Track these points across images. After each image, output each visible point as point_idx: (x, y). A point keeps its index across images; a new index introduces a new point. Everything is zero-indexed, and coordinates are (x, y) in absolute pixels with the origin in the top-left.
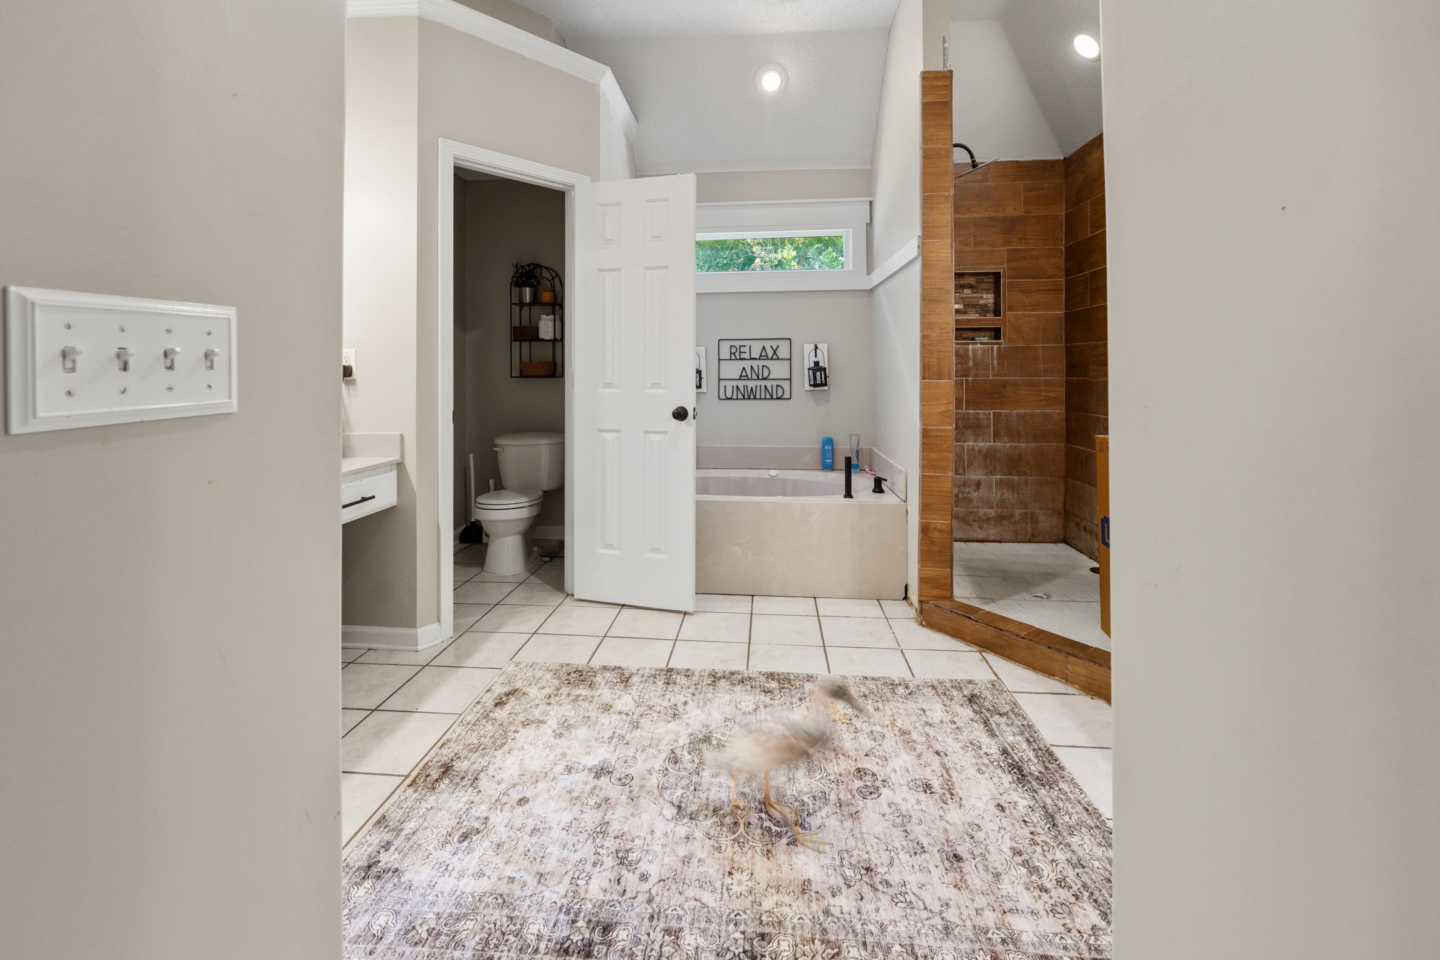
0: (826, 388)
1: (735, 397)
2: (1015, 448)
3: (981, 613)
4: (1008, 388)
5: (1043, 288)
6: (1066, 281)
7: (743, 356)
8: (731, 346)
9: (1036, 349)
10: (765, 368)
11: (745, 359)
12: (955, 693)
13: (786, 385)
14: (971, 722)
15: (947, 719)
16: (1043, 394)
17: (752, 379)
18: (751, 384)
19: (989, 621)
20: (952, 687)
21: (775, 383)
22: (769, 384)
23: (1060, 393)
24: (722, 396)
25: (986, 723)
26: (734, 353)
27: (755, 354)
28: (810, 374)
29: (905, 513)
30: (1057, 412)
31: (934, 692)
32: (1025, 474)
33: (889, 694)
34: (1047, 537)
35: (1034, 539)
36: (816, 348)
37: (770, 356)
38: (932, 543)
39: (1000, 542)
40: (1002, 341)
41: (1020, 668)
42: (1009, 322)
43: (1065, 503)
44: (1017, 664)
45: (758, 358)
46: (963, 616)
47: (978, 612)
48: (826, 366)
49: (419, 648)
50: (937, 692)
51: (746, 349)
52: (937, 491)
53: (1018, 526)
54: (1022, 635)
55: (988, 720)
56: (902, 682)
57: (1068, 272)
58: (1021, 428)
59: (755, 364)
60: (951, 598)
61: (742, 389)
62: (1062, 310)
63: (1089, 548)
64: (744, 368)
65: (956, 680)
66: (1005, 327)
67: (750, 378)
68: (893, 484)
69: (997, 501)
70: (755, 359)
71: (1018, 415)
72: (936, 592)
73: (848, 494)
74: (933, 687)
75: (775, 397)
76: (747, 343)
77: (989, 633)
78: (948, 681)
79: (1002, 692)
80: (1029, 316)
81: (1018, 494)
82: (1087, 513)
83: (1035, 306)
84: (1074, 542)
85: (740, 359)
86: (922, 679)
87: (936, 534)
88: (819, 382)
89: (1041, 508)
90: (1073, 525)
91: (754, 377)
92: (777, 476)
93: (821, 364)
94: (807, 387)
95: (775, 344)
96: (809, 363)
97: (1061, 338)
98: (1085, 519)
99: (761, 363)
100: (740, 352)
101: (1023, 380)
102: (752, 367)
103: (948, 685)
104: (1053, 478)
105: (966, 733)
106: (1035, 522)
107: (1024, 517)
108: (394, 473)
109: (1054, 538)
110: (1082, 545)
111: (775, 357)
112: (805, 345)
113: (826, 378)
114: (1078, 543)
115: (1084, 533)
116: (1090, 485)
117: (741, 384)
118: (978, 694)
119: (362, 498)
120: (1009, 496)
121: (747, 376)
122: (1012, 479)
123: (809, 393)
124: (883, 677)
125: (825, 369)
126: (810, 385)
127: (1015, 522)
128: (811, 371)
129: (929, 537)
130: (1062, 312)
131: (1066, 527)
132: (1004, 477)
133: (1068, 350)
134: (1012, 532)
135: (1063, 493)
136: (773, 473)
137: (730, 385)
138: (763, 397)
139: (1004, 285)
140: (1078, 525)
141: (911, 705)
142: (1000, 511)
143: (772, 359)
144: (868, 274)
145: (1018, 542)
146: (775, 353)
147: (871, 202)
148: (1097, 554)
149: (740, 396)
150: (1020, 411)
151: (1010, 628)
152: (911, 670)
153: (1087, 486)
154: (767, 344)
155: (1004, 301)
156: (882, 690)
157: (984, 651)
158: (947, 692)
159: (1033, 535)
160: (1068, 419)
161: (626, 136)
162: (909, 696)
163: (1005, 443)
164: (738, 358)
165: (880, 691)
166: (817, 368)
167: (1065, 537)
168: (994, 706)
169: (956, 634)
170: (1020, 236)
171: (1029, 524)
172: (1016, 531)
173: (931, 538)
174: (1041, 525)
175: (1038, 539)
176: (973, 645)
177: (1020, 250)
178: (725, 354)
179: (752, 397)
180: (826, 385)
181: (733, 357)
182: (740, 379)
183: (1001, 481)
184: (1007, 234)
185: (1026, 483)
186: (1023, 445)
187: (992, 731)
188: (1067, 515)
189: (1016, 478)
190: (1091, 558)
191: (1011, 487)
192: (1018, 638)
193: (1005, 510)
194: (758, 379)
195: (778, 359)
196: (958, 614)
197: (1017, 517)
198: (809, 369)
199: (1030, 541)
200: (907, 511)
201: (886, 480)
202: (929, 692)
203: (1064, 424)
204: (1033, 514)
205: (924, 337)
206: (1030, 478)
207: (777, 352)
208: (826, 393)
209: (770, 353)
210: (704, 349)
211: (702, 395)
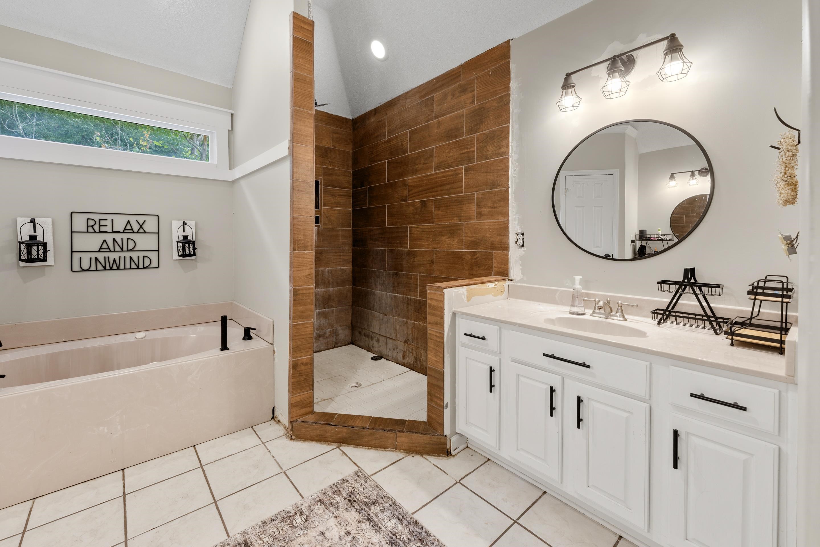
0: (193, 257)
1: (93, 267)
2: (327, 291)
3: (336, 417)
4: (323, 255)
5: (342, 194)
6: (353, 191)
7: (103, 229)
8: (88, 219)
9: (338, 230)
10: (129, 241)
11: (106, 232)
12: (338, 498)
13: (153, 256)
14: (359, 525)
15: (343, 534)
16: (341, 257)
17: (114, 251)
18: (112, 256)
19: (344, 423)
20: (334, 493)
21: (141, 255)
22: (134, 255)
23: (349, 257)
24: (76, 267)
25: (369, 519)
26: (92, 226)
27: (119, 226)
28: (179, 246)
29: (272, 353)
30: (348, 268)
31: (323, 506)
32: (332, 307)
33: (290, 532)
34: (343, 342)
35: (337, 346)
36: (184, 224)
37: (136, 230)
38: (300, 375)
39: (319, 351)
40: (320, 225)
41: (366, 450)
42: (324, 213)
43: (352, 320)
44: (364, 447)
45: (122, 231)
46: (325, 424)
47: (334, 417)
48: (194, 239)
50: (325, 506)
51: (109, 223)
52: (303, 335)
53: (328, 340)
54: (367, 427)
55: (369, 515)
56: (297, 510)
57: (354, 186)
58: (330, 279)
59: (118, 237)
60: (313, 412)
61: (102, 261)
62: (350, 208)
63: (367, 345)
64: (104, 241)
65: (334, 485)
66: (321, 217)
67: (112, 249)
68: (260, 331)
69: (317, 326)
70: (119, 232)
71: (329, 271)
72: (303, 411)
73: (224, 347)
74: (320, 501)
75: (141, 266)
76: (109, 217)
77: (343, 431)
78: (329, 488)
79: (366, 478)
80: (334, 210)
81: (328, 319)
82: (366, 325)
83: (338, 204)
84: (358, 343)
85: (100, 232)
86: (310, 498)
87: (303, 367)
88: (187, 252)
89: (340, 326)
90: (357, 333)
91: (117, 248)
92: (145, 337)
93: (190, 238)
94: (175, 257)
95: (141, 219)
96: (177, 235)
97: (350, 224)
98: (365, 329)
99: (125, 236)
100: (100, 226)
101: (332, 249)
102: (114, 240)
103: (330, 493)
104: (346, 307)
105: (361, 539)
106: (337, 335)
107: (331, 333)
109: (347, 342)
110: (363, 344)
111: (141, 231)
112: (173, 221)
113: (194, 249)
114: (360, 343)
115: (364, 337)
116: (368, 309)
117: (101, 256)
118: (353, 490)
120: (324, 322)
121: (109, 248)
122: (325, 311)
123: (177, 262)
124: (279, 513)
125: (193, 242)
126: (179, 255)
127: (327, 338)
128: (180, 244)
129: (298, 371)
130: (350, 209)
131: (352, 334)
132: (321, 310)
133: (355, 232)
134: (325, 344)
135: (351, 315)
136: (140, 335)
137: (86, 257)
138: (128, 266)
139: (321, 190)
140: (360, 333)
141: (313, 533)
142: (318, 332)
143: (137, 232)
144: (231, 168)
145: (328, 349)
146: (141, 227)
147: (232, 113)
148: (372, 348)
149: (100, 267)
150: (329, 268)
151: (358, 423)
152: (298, 491)
153: (366, 310)
154: (133, 219)
155: (321, 199)
156: (282, 530)
157: (340, 446)
158: (333, 501)
159: (336, 343)
160: (354, 272)
162: (307, 523)
163: (322, 289)
164: (97, 230)
165: (281, 532)
166: (185, 241)
167: (352, 340)
168: (367, 498)
169: (320, 439)
170: (330, 160)
171: (334, 337)
172: (327, 342)
173: (299, 371)
174: (340, 336)
175: (338, 345)
176: (333, 443)
177: (330, 169)
178: (80, 226)
179: (115, 267)
180: (194, 255)
181: (90, 229)
182: (99, 251)
183: (319, 313)
184: (323, 157)
185: (333, 312)
186: (331, 289)
187: (376, 524)
188: (353, 327)
189: (327, 310)
190: (368, 351)
191: (324, 316)
192: (365, 430)
193: (321, 331)
194: (122, 250)
195: (145, 232)
196: (321, 423)
197: (328, 334)
198: (177, 242)
199: (335, 347)
200: (274, 351)
201: (254, 329)
202: (320, 510)
203: (351, 275)
204: (336, 330)
205: (293, 219)
206: (334, 309)
207: (143, 226)
208: (194, 261)
209: (136, 227)
210: (50, 220)
211: (46, 268)
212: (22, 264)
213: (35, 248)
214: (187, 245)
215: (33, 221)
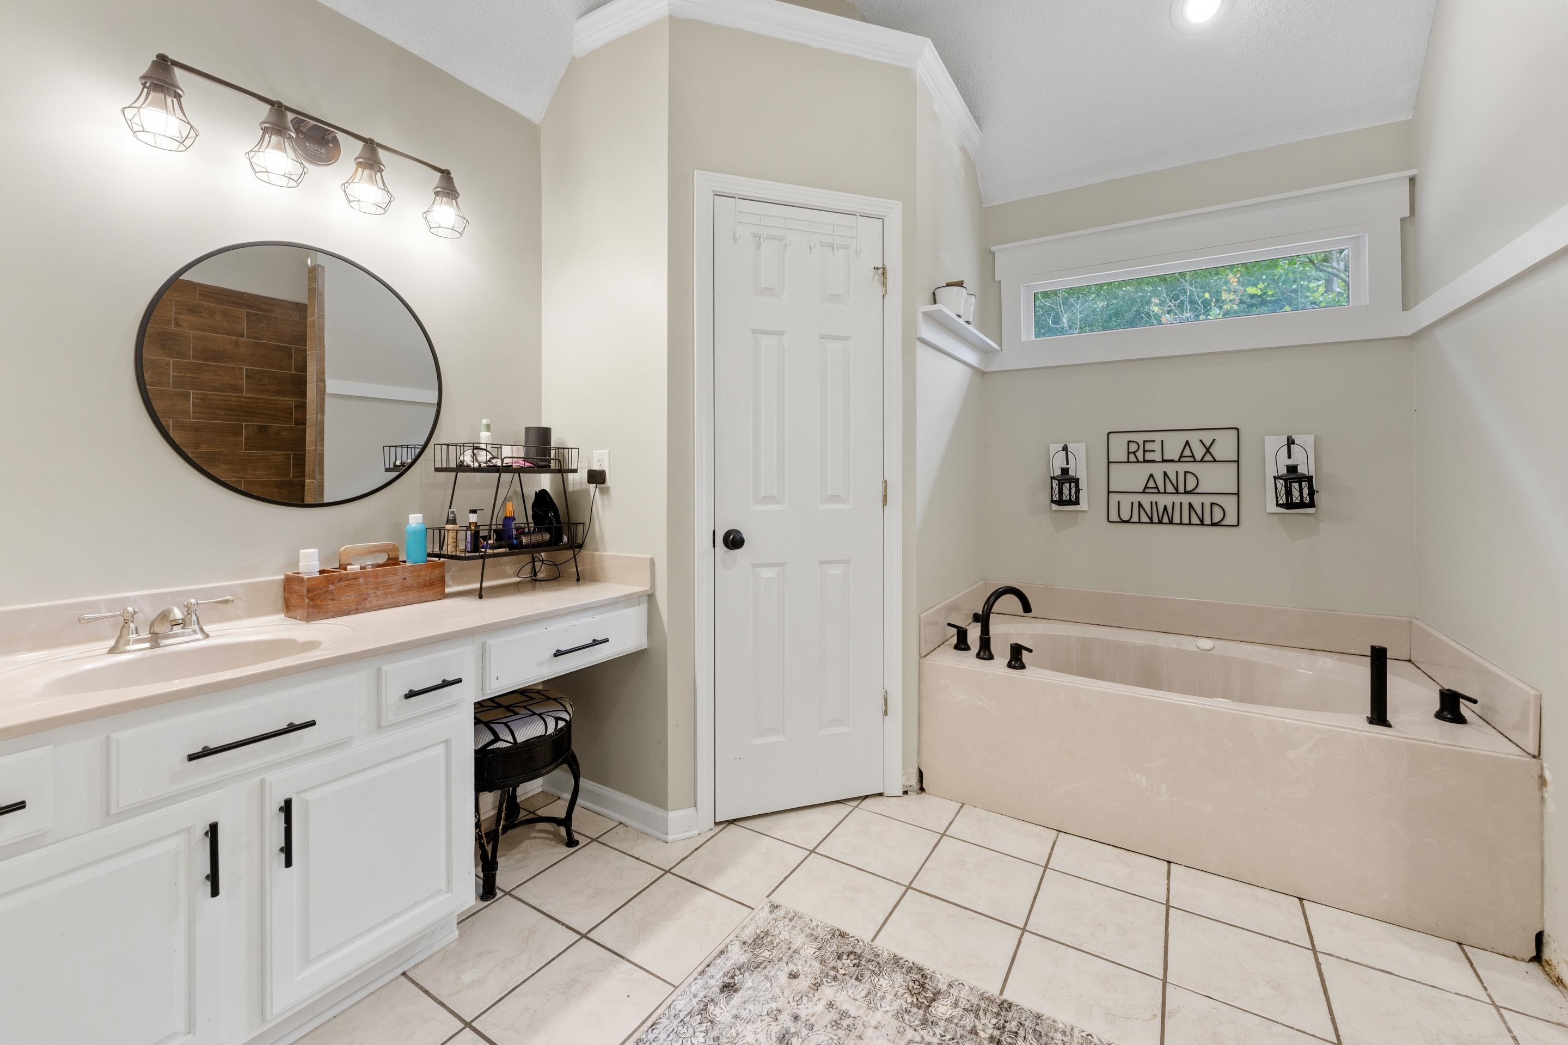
0: (1310, 510)
1: (1135, 519)
7: (1149, 456)
8: (1129, 442)
10: (1189, 476)
11: (1154, 461)
13: (1229, 504)
17: (1165, 493)
18: (1163, 500)
21: (1208, 500)
22: (1196, 501)
24: (1114, 517)
26: (1134, 453)
27: (1173, 451)
28: (1279, 486)
29: (1536, 780)
36: (1291, 442)
37: (1198, 458)
45: (1177, 459)
48: (1312, 473)
49: (670, 838)
51: (1157, 446)
59: (1171, 469)
61: (1147, 507)
64: (1151, 476)
67: (1162, 490)
68: (1492, 710)
70: (1172, 461)
73: (1378, 717)
75: (1207, 520)
76: (1158, 437)
85: (1145, 461)
88: (1296, 498)
91: (1170, 489)
92: (1212, 649)
93: (1302, 470)
94: (1271, 507)
95: (1207, 437)
96: (1276, 464)
99: (1182, 468)
100: (1145, 451)
102: (1165, 474)
108: (644, 607)
111: (1208, 458)
112: (1268, 439)
113: (1312, 493)
117: (1146, 500)
119: (594, 640)
121: (1157, 487)
123: (1276, 517)
125: (1310, 479)
126: (1278, 505)
128: (1280, 483)
136: (1205, 644)
137: (1126, 501)
138: (1186, 520)
143: (1202, 461)
144: (1405, 308)
146: (1208, 451)
147: (1412, 180)
149: (1144, 518)
154: (1194, 438)
161: (963, 150)
164: (1141, 459)
166: (1292, 475)
178: (1119, 452)
179: (1166, 520)
180: (1312, 504)
181: (1132, 458)
182: (1144, 492)
194: (1177, 492)
195: (1215, 461)
198: (1275, 478)
200: (1542, 778)
201: (1474, 701)
207: (1211, 450)
208: (1311, 519)
209: (1199, 452)
210: (1083, 446)
211: (1080, 515)
212: (1055, 507)
213: (1067, 485)
214: (1296, 485)
215: (1065, 449)
